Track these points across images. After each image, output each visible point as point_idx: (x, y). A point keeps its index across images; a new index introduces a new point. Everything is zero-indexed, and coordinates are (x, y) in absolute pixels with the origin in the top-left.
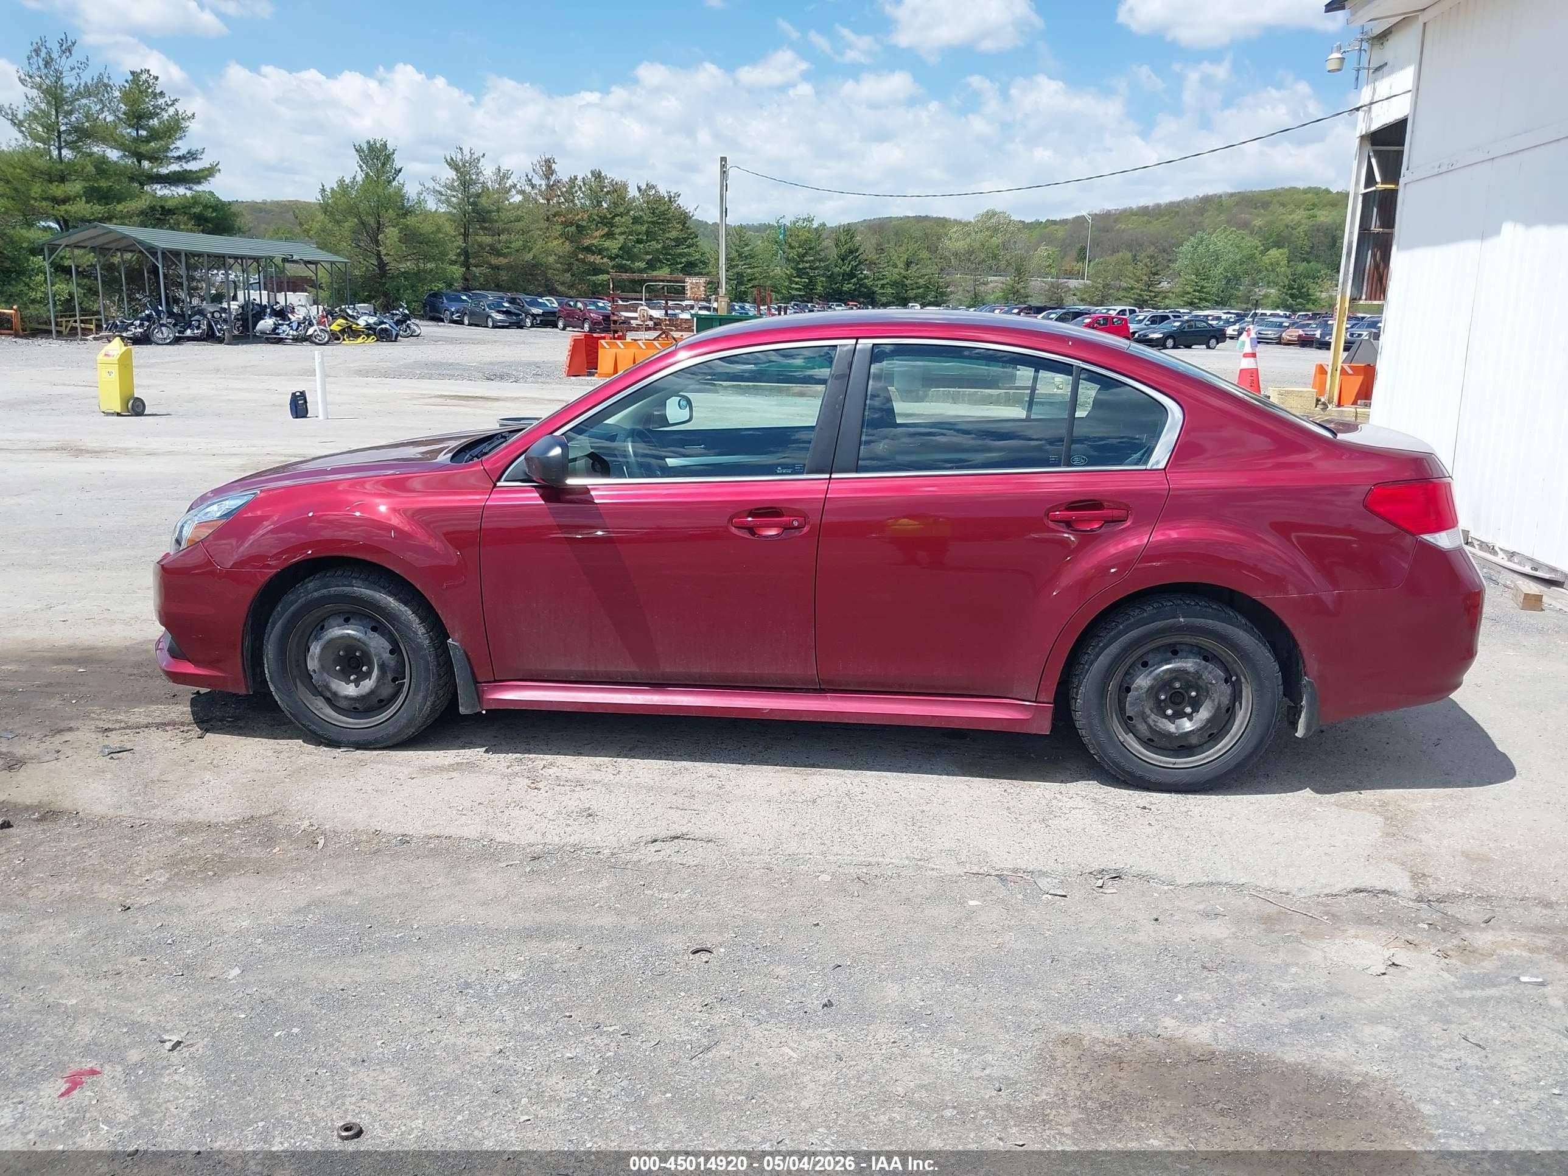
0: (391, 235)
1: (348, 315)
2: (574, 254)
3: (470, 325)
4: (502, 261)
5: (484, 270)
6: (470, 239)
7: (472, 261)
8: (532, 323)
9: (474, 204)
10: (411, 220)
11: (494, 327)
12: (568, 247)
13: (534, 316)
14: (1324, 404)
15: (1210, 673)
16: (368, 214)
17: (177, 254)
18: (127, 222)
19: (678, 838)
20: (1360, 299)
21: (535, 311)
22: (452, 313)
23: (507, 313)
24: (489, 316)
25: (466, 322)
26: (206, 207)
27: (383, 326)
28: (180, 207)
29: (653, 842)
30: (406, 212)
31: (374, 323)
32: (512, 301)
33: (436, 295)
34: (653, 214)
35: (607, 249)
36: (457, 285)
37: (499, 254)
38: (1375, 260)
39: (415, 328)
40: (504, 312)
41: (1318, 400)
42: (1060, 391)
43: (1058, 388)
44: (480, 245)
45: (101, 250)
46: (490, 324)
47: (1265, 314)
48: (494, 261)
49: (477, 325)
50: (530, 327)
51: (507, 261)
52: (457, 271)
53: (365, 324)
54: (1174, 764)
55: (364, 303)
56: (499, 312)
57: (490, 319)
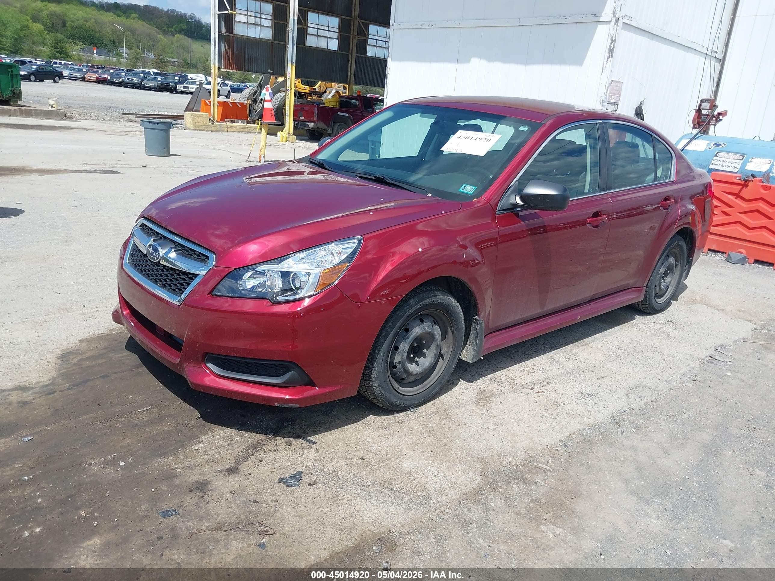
14: (212, 121)
20: (221, 68)
38: (226, 49)
41: (210, 119)
42: (53, 109)
43: (52, 107)
47: (68, 64)
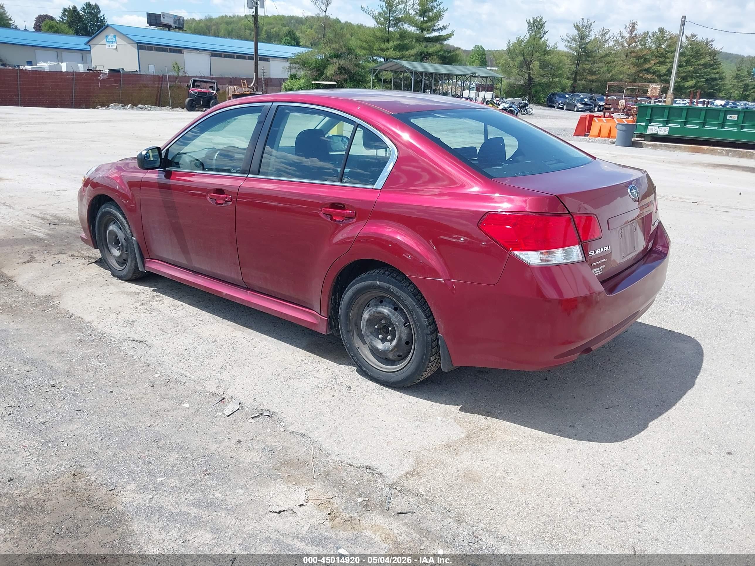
0: (536, 64)
1: (494, 103)
2: (638, 73)
3: (566, 110)
4: (594, 77)
5: (583, 82)
6: (580, 66)
7: (578, 77)
8: (598, 110)
9: (585, 48)
10: (547, 57)
11: (577, 111)
12: (634, 70)
13: (600, 106)
15: (396, 318)
16: (528, 54)
17: (431, 74)
18: (409, 59)
19: (142, 342)
21: (601, 103)
22: (559, 104)
23: (585, 104)
24: (575, 106)
25: (565, 108)
26: (445, 52)
27: (511, 109)
28: (434, 52)
29: (132, 341)
30: (546, 52)
31: (507, 107)
32: (591, 98)
33: (554, 94)
34: (692, 51)
35: (659, 71)
36: (567, 90)
37: (592, 73)
39: (531, 110)
40: (583, 104)
44: (584, 70)
45: (395, 72)
46: (576, 110)
48: (589, 77)
49: (570, 110)
50: (597, 112)
51: (596, 77)
52: (569, 83)
53: (503, 107)
54: (381, 368)
55: (519, 97)
56: (581, 103)
57: (576, 107)
